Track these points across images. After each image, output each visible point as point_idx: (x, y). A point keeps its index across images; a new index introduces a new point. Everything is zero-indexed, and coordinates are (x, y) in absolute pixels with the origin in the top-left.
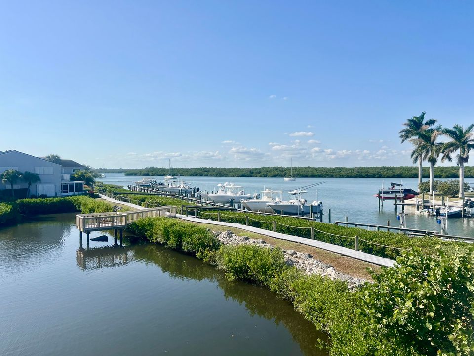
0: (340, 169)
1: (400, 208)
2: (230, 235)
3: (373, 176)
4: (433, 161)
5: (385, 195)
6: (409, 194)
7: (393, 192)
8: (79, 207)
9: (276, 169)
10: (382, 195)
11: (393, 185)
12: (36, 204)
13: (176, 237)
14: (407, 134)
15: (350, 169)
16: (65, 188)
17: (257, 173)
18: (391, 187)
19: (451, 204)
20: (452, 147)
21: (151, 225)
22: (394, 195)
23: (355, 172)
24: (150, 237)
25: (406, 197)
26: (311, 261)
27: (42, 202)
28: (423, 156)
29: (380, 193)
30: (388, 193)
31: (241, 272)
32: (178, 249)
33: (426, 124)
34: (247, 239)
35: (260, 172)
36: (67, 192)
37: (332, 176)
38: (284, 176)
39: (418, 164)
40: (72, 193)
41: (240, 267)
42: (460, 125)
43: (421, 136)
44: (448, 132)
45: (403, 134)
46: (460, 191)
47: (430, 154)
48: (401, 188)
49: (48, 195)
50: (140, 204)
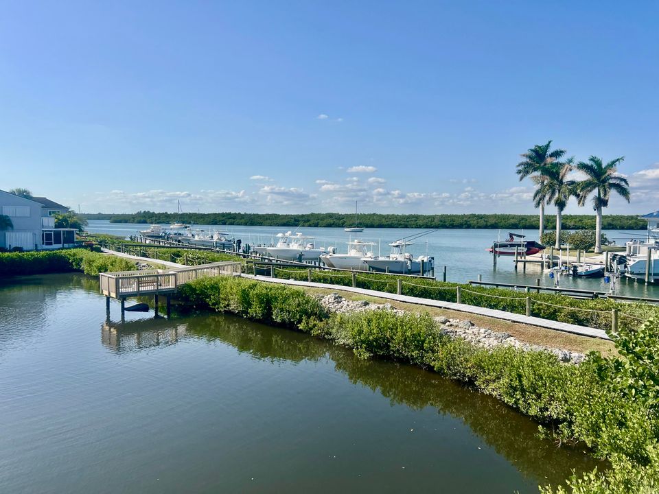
0: (417, 217)
1: (520, 265)
2: (338, 299)
3: (460, 226)
4: (561, 205)
5: (502, 250)
6: (532, 248)
7: (512, 245)
8: (78, 264)
9: (330, 216)
10: (497, 249)
11: (511, 235)
12: (12, 260)
13: (261, 302)
14: (526, 169)
15: (429, 217)
16: (48, 238)
17: (305, 222)
18: (509, 238)
19: (588, 260)
20: (587, 186)
21: (215, 288)
22: (514, 250)
23: (436, 222)
24: (217, 303)
25: (529, 253)
26: (475, 329)
27: (20, 257)
28: (547, 198)
29: (496, 246)
30: (505, 246)
31: (379, 347)
32: (266, 321)
33: (552, 155)
34: (366, 304)
35: (308, 221)
36: (51, 244)
37: (406, 227)
38: (342, 226)
39: (539, 212)
40: (61, 246)
41: (376, 340)
42: (599, 157)
43: (546, 171)
44: (583, 167)
45: (521, 168)
46: (597, 244)
47: (557, 195)
48: (522, 240)
49: (25, 248)
50: (174, 261)
